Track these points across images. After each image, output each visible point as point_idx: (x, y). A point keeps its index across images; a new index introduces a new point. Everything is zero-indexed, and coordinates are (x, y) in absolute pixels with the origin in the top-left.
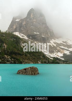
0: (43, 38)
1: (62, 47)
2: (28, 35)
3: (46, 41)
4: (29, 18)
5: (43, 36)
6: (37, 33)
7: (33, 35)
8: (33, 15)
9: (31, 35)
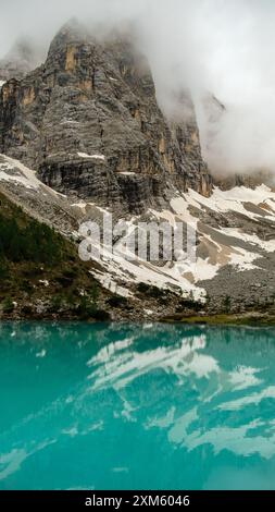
0: (126, 184)
1: (234, 233)
2: (45, 165)
3: (139, 200)
4: (56, 71)
5: (129, 170)
6: (96, 156)
7: (72, 168)
8: (76, 57)
9: (59, 166)
